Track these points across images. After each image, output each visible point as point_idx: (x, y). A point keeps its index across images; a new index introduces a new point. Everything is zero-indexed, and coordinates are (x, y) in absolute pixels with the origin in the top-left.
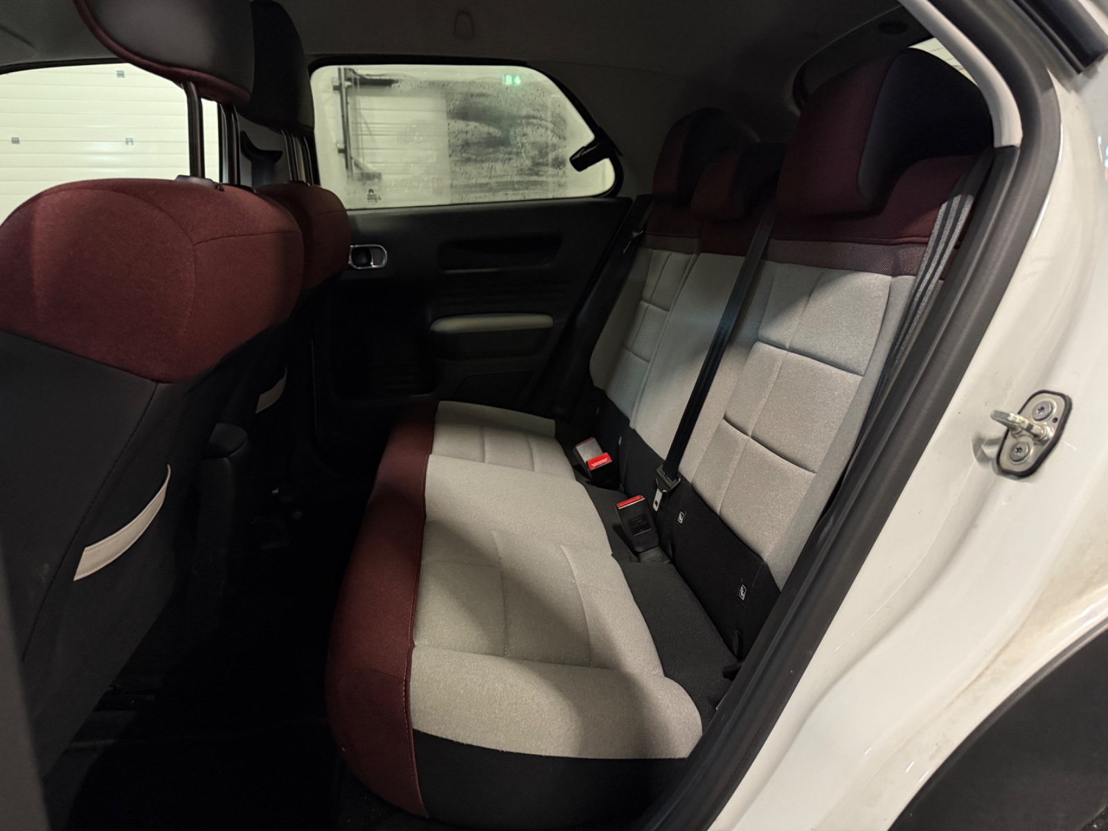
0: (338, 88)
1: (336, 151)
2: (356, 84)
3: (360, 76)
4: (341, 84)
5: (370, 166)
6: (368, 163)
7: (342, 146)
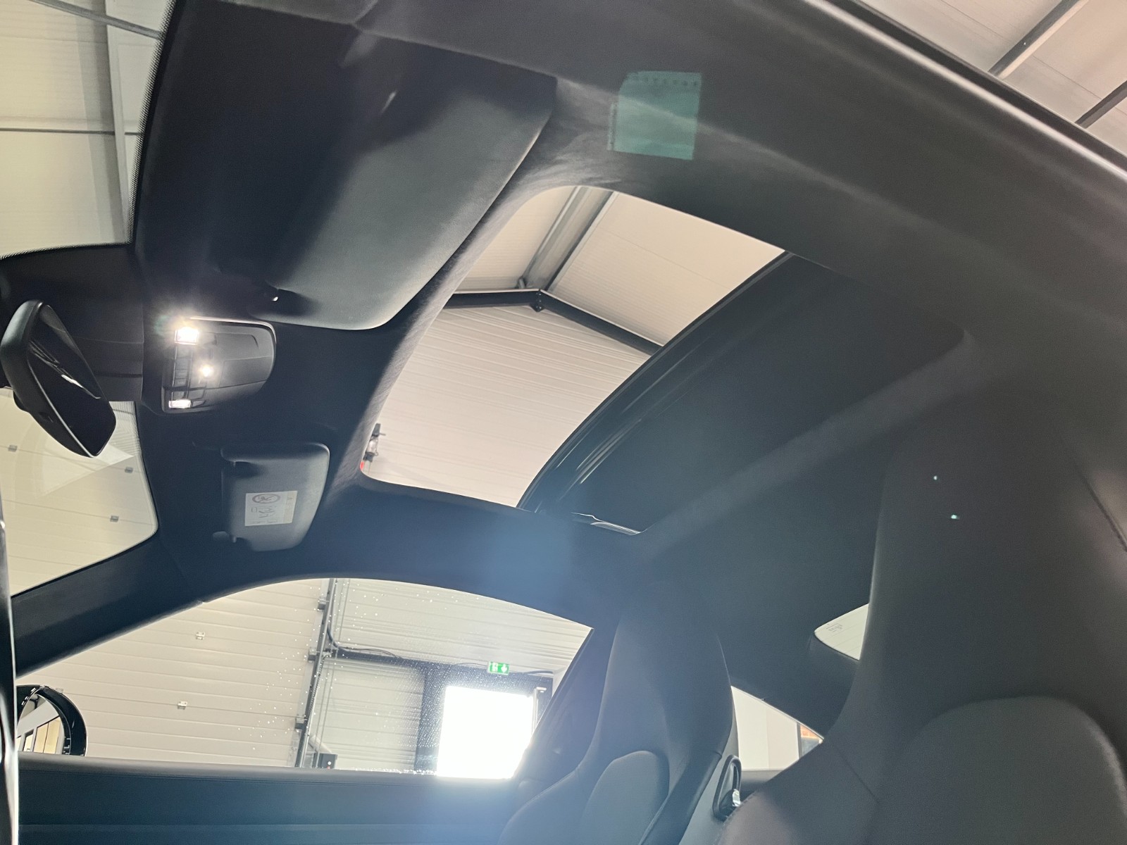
0: (314, 659)
1: (294, 726)
2: (333, 655)
3: (340, 648)
4: (318, 655)
5: (324, 746)
6: (324, 742)
7: (302, 721)
